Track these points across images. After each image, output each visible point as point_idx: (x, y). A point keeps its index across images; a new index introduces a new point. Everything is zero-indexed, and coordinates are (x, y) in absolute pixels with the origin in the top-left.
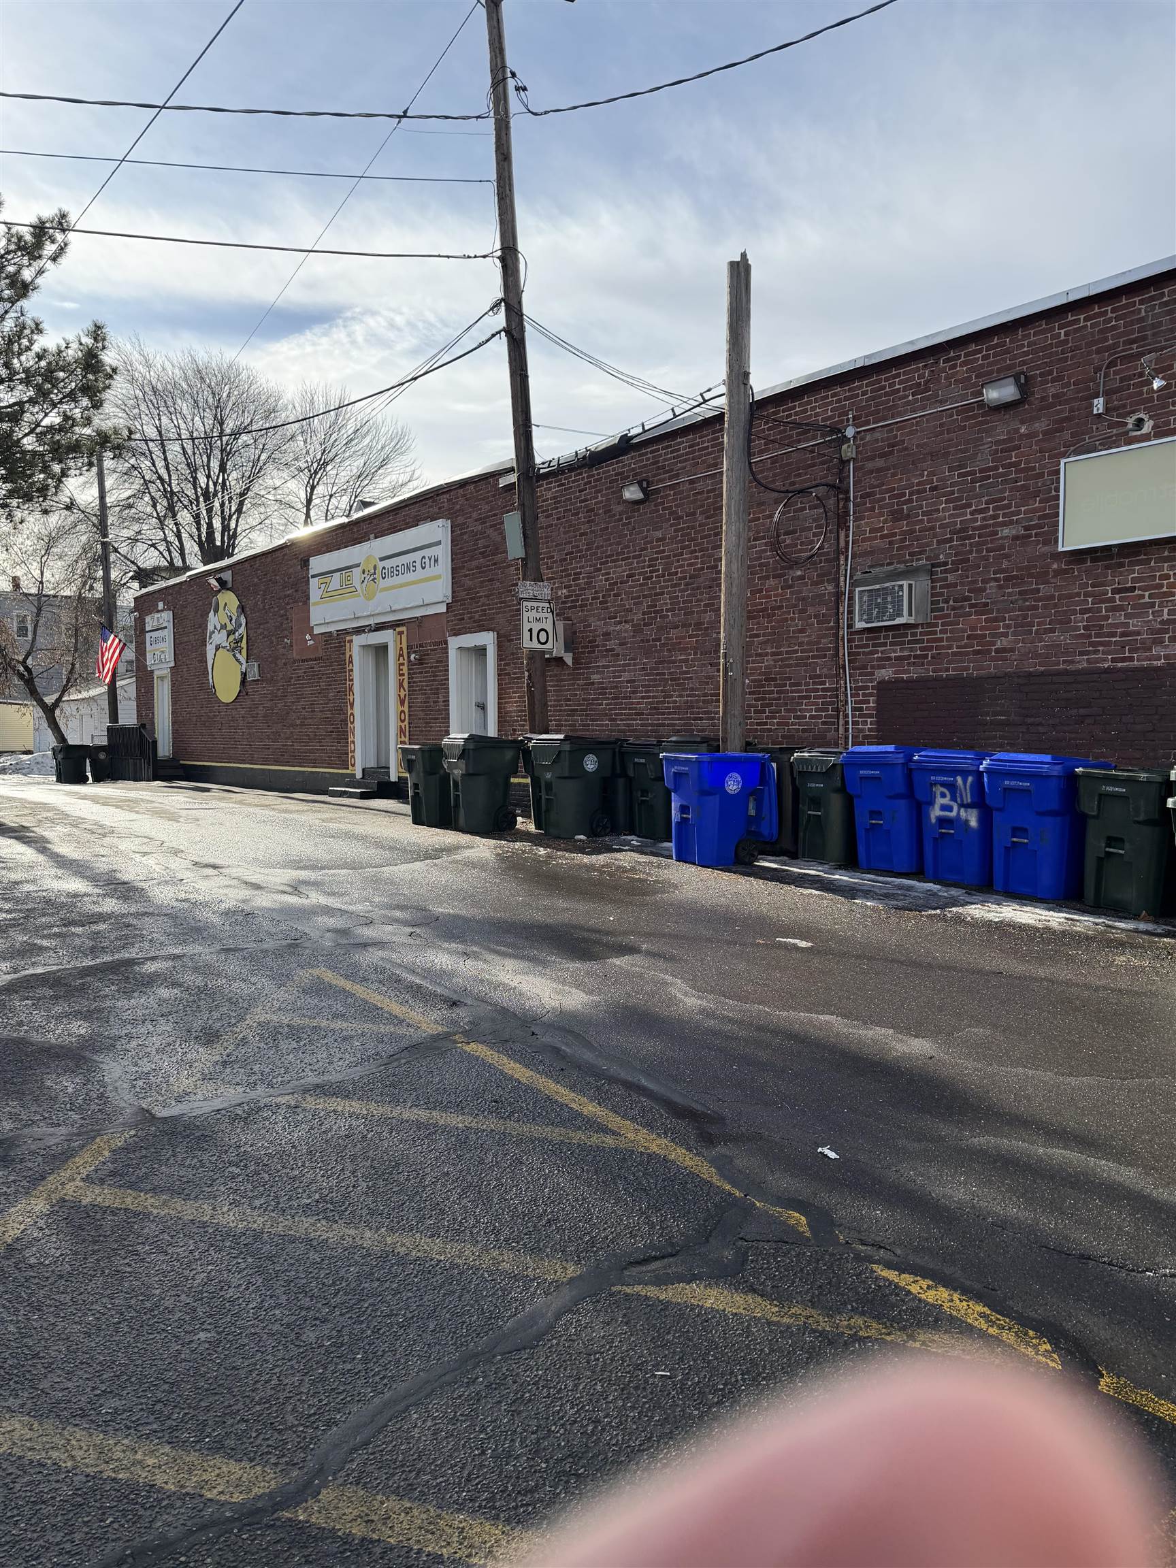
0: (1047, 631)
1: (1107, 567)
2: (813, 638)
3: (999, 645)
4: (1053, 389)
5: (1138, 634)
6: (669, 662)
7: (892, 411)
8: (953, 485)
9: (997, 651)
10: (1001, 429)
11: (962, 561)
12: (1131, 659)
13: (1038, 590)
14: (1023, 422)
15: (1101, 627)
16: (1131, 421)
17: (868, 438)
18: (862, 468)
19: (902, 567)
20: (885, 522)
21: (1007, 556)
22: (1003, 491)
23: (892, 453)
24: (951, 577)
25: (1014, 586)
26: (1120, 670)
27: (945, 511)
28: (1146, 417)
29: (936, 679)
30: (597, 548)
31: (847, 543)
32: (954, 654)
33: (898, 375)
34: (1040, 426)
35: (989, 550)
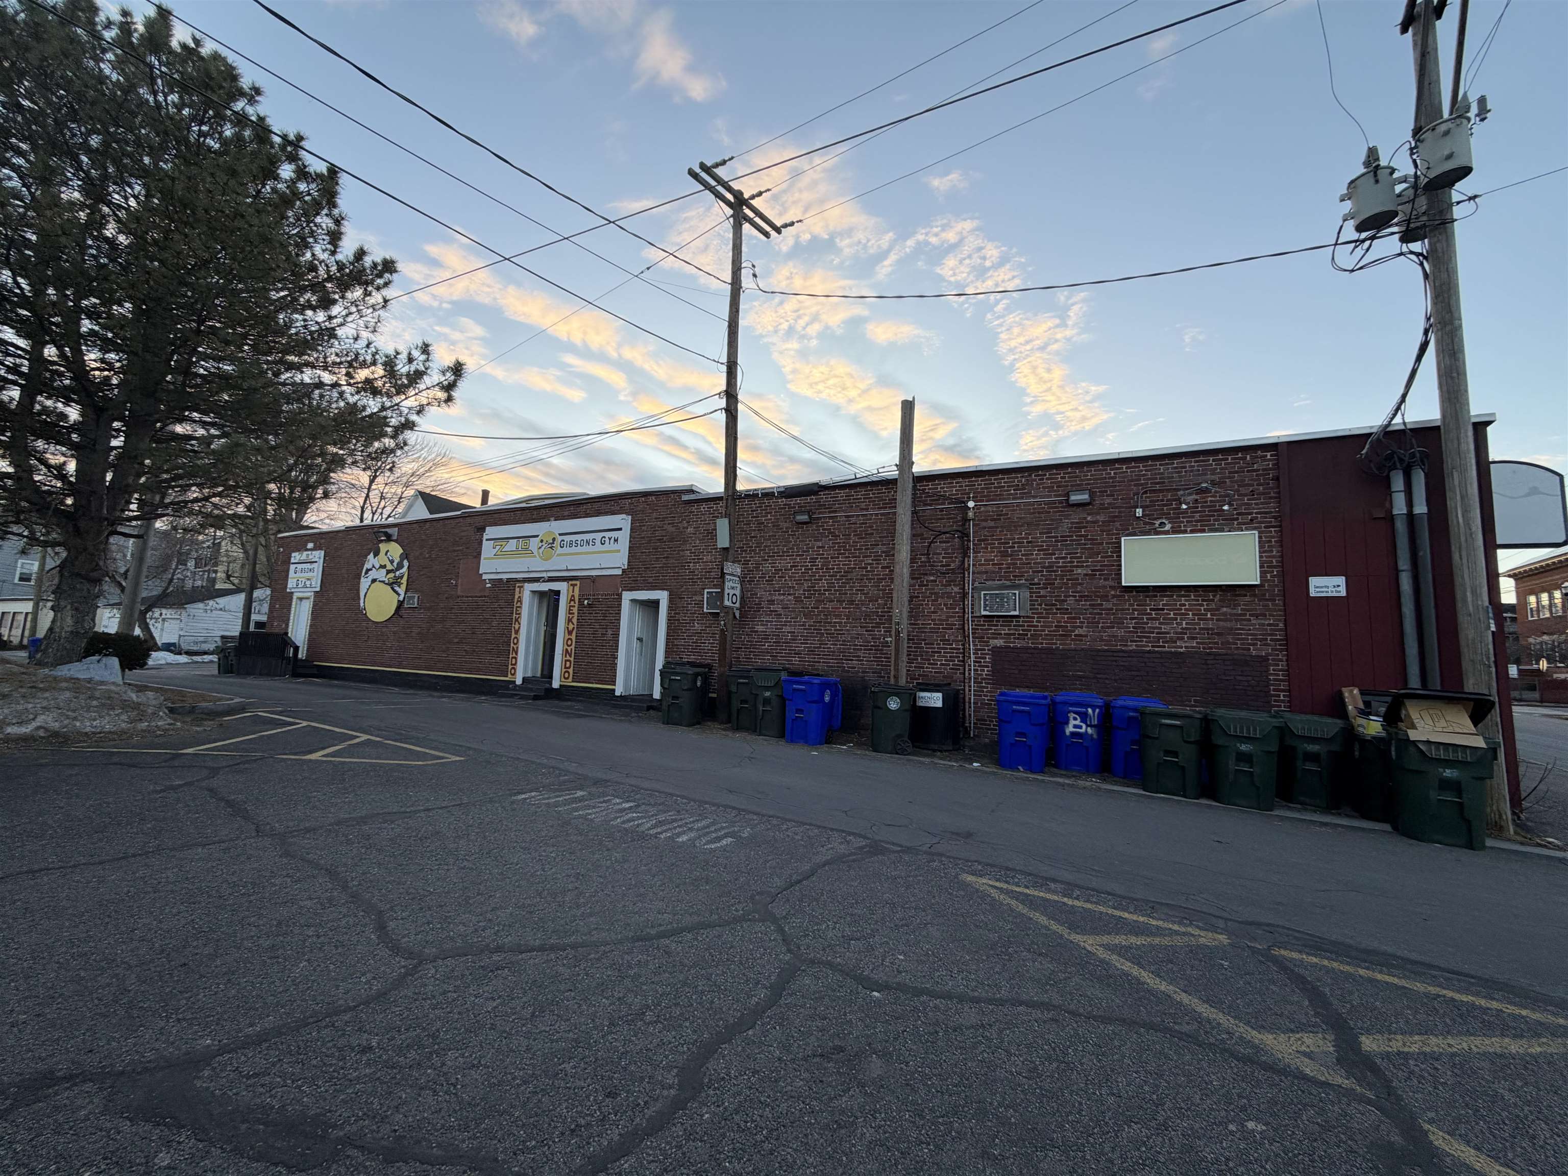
0: (1108, 627)
1: (1147, 596)
2: (944, 617)
3: (1077, 632)
4: (1108, 500)
5: (1168, 633)
6: (825, 623)
7: (1000, 497)
8: (1042, 542)
9: (1075, 635)
10: (1076, 516)
11: (1049, 583)
12: (1164, 647)
13: (1102, 605)
14: (1089, 514)
15: (1144, 628)
16: (1157, 523)
17: (983, 509)
18: (978, 525)
19: (1008, 583)
20: (995, 556)
21: (1080, 584)
22: (1077, 549)
23: (1000, 519)
24: (1042, 592)
25: (1085, 601)
26: (1157, 652)
27: (1037, 556)
28: (1166, 522)
29: (1035, 648)
30: (765, 546)
31: (969, 565)
32: (1046, 635)
33: (1004, 479)
34: (1101, 518)
35: (1068, 580)
